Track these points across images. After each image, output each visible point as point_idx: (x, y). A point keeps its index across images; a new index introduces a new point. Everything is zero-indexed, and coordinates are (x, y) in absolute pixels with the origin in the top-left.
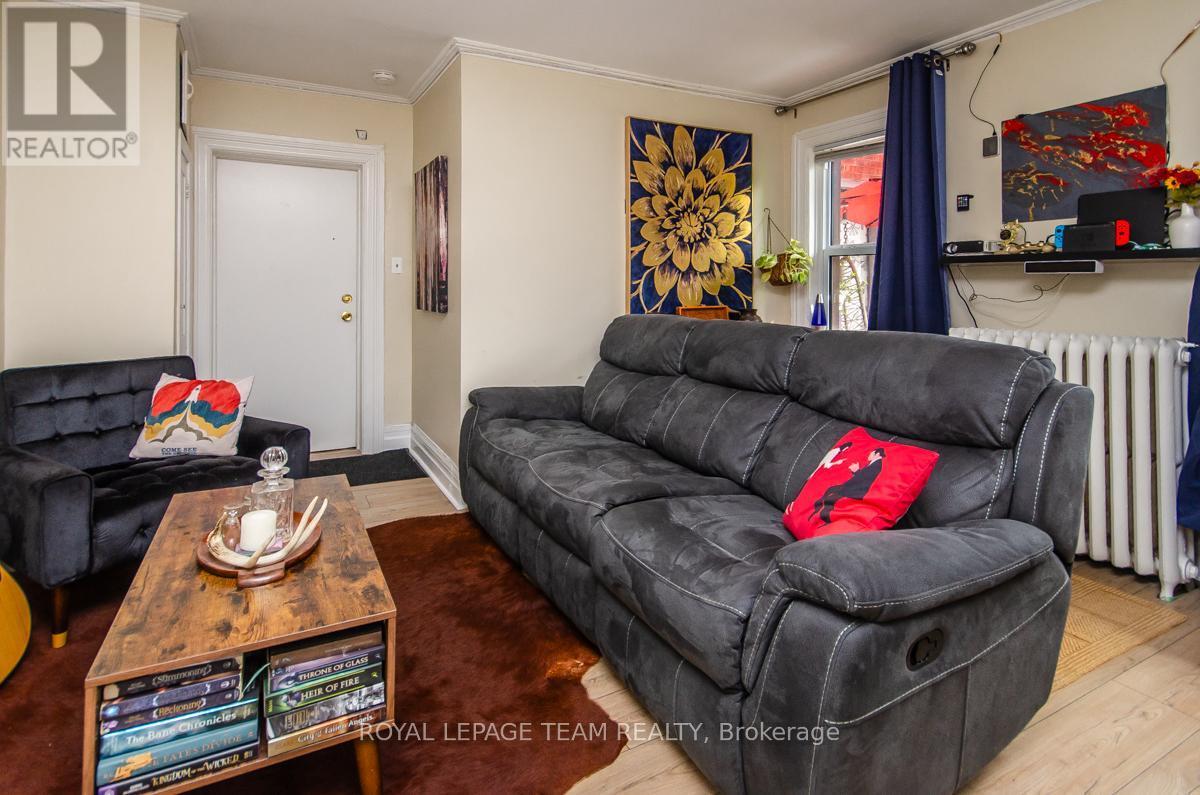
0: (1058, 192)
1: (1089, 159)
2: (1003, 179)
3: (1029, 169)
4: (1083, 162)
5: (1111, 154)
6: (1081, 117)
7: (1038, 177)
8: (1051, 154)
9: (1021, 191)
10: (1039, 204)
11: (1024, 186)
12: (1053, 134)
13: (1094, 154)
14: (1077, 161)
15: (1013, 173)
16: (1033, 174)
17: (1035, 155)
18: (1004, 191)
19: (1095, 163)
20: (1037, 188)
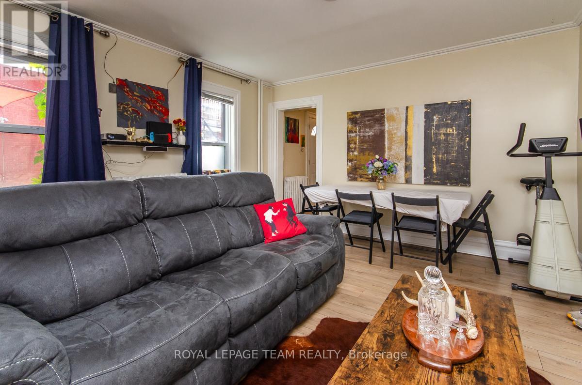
0: (140, 118)
1: (149, 108)
2: (117, 106)
3: (128, 105)
4: (147, 108)
5: (155, 107)
6: (147, 90)
7: (132, 109)
8: (137, 100)
9: (125, 113)
10: (132, 121)
11: (127, 112)
12: (137, 93)
13: (151, 106)
14: (146, 107)
15: (122, 104)
16: (130, 107)
17: (131, 99)
18: (118, 112)
19: (151, 110)
20: (132, 114)
